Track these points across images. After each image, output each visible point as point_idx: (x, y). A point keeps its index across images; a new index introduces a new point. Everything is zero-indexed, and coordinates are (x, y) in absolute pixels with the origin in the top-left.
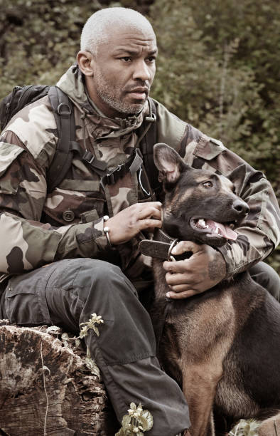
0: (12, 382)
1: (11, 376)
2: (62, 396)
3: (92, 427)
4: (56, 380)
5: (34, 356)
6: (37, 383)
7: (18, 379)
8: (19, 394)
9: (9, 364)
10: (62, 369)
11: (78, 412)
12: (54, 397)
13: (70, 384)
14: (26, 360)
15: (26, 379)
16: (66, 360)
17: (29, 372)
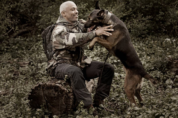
0: (53, 95)
1: (53, 94)
2: (64, 98)
3: (70, 105)
4: (62, 95)
5: (58, 90)
6: (58, 95)
7: (54, 95)
8: (55, 97)
9: (52, 91)
10: (63, 93)
11: (67, 101)
12: (62, 98)
13: (65, 96)
14: (56, 91)
15: (56, 95)
16: (64, 91)
17: (56, 93)
